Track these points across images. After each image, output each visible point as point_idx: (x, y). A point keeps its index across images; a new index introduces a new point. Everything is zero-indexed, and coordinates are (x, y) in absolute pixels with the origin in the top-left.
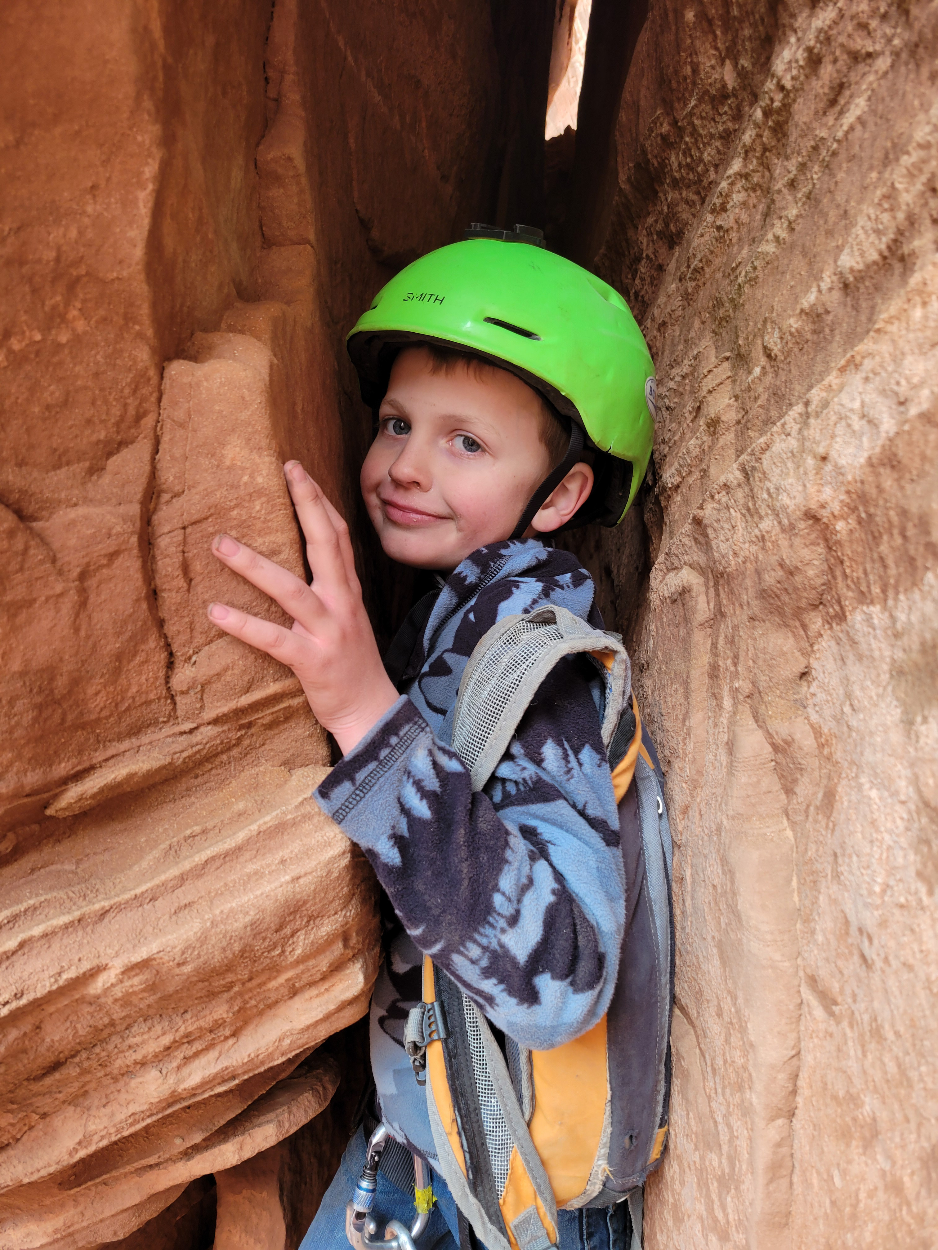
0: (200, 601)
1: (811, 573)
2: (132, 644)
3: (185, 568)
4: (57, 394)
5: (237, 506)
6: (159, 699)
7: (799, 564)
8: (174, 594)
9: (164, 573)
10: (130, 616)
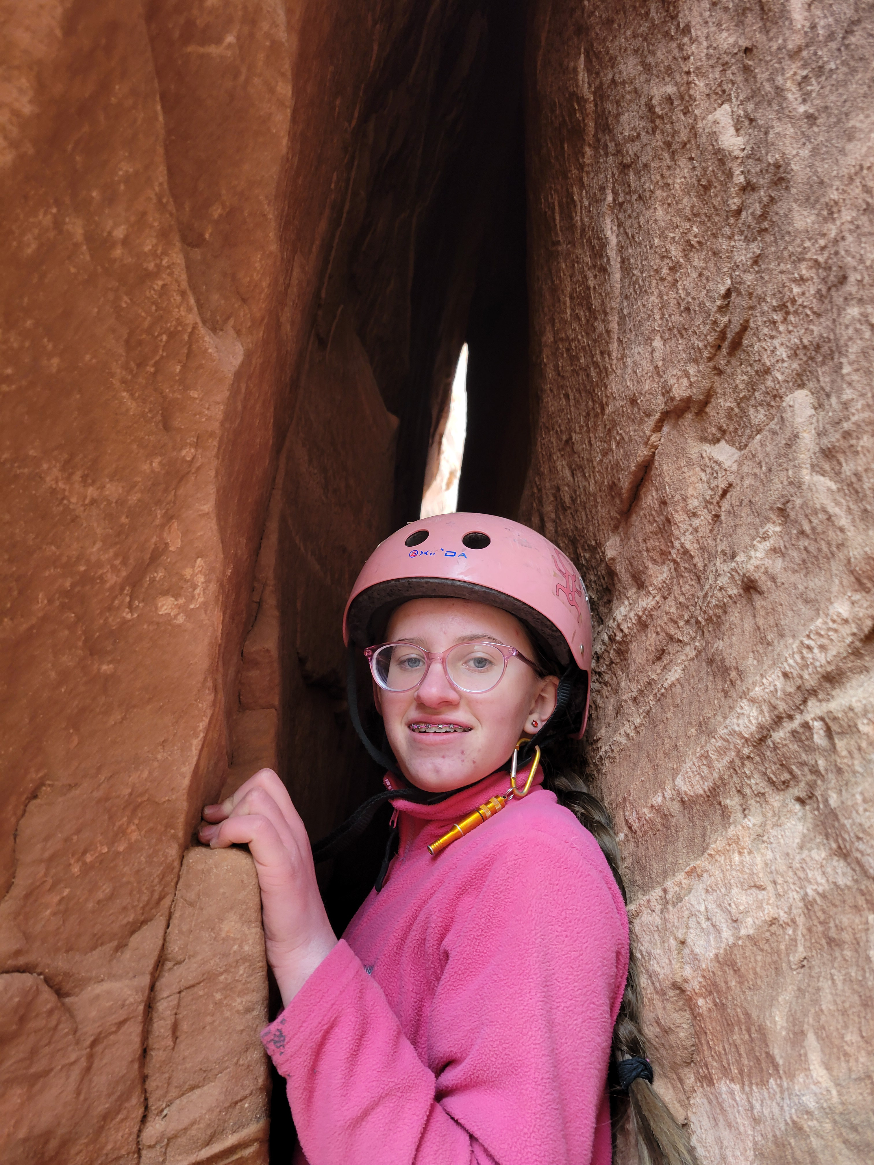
0: (181, 1058)
1: (682, 1035)
2: (118, 1103)
3: (175, 1028)
4: (107, 891)
5: (225, 971)
6: (128, 1154)
7: (672, 1026)
8: (161, 1052)
9: (157, 1034)
10: (123, 1077)
